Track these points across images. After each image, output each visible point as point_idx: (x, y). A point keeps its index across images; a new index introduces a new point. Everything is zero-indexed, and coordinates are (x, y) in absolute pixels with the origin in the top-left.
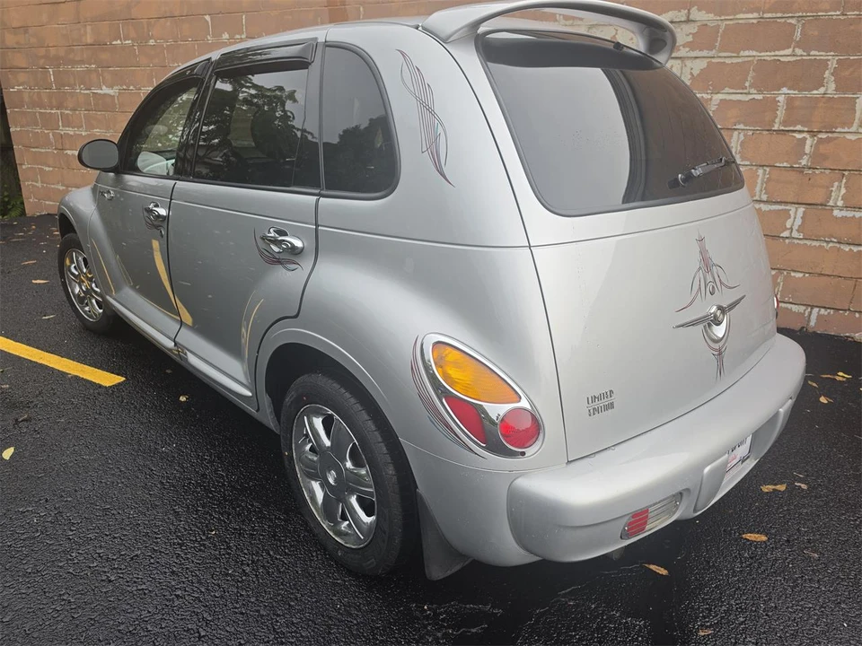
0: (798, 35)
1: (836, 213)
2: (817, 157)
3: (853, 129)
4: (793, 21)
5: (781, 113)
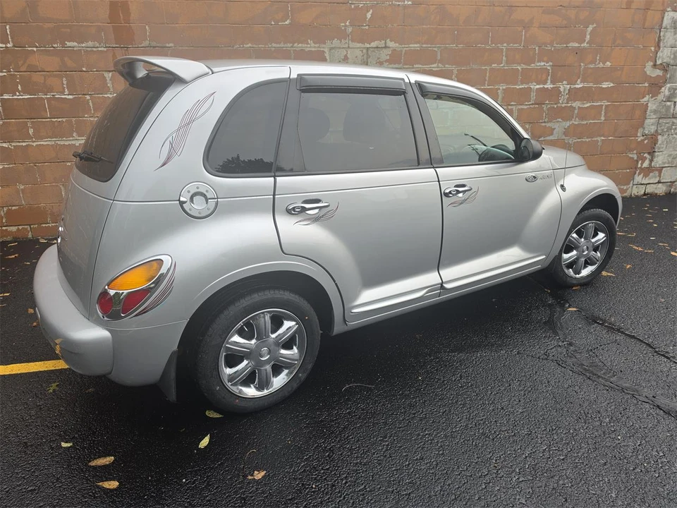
0: (439, 57)
4: (435, 49)
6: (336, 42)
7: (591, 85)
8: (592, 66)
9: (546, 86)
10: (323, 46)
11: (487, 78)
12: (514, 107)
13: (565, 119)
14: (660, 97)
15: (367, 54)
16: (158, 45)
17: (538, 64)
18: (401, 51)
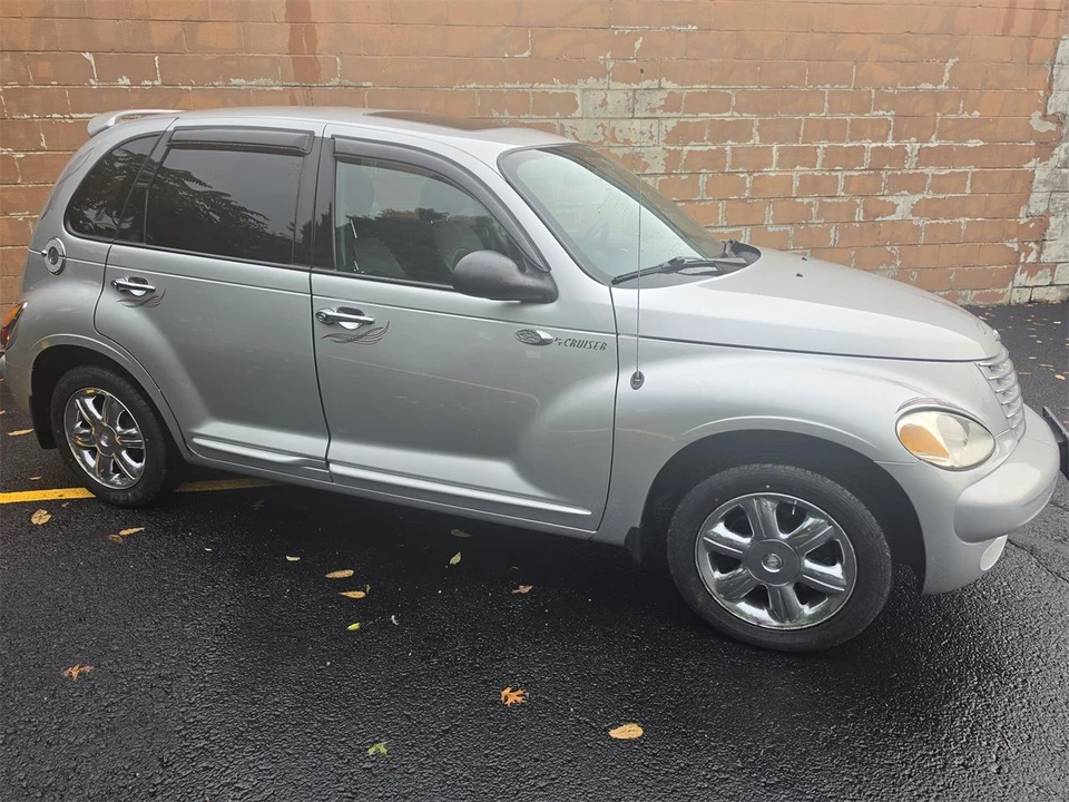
0: (734, 103)
1: (769, 229)
2: (755, 190)
3: (773, 169)
4: (730, 92)
5: (729, 159)
6: (591, 82)
7: (951, 143)
8: (953, 116)
9: (885, 145)
10: (573, 86)
11: (801, 132)
12: (839, 174)
13: (913, 191)
14: (1053, 162)
15: (634, 98)
16: (351, 84)
17: (875, 113)
18: (681, 93)
